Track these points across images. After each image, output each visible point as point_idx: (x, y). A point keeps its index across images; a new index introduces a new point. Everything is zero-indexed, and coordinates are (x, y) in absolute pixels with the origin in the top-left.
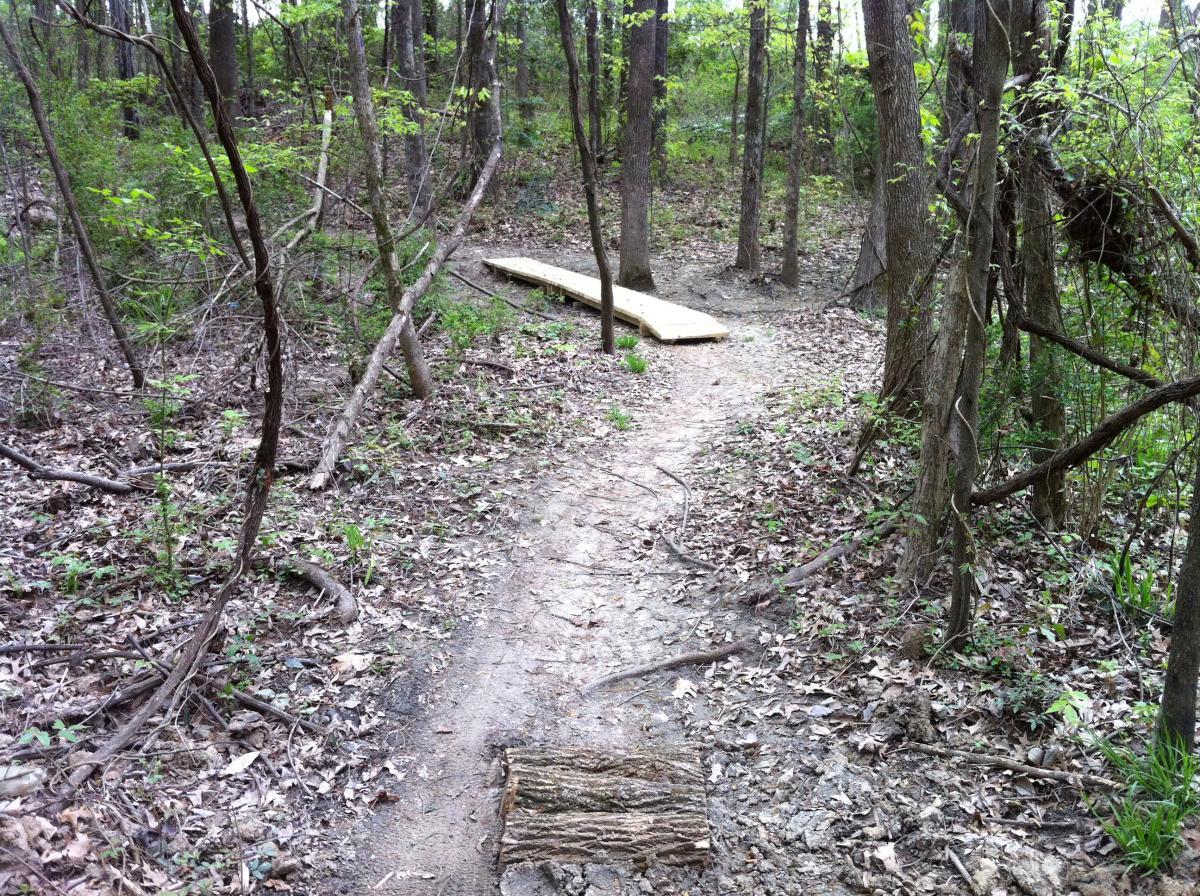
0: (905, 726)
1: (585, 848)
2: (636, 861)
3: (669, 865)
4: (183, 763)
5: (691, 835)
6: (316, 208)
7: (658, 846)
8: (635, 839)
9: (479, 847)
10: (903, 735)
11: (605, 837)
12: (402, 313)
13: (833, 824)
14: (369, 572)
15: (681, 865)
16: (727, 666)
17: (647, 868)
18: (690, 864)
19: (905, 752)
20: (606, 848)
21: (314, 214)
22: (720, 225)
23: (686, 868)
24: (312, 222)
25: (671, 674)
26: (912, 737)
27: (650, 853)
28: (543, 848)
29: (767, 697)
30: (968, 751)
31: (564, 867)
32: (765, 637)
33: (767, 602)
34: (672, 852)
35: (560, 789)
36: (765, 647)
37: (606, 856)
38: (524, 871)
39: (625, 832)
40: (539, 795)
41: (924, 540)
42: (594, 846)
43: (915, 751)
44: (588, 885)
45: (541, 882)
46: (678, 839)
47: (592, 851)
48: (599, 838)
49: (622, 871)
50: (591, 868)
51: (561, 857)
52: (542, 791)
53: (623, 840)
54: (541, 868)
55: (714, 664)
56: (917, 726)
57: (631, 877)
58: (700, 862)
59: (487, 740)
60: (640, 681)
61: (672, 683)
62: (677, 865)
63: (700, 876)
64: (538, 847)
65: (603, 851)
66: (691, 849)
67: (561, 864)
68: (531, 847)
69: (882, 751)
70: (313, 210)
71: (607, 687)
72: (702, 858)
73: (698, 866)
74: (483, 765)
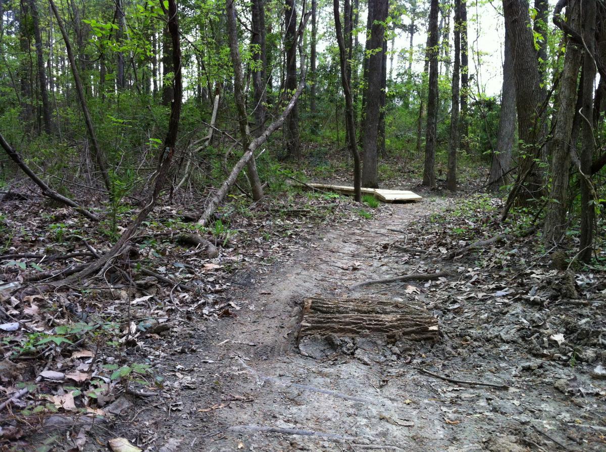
0: (559, 290)
1: (355, 328)
2: (388, 337)
3: (411, 340)
4: (106, 297)
5: (425, 323)
6: (209, 136)
7: (404, 329)
8: (388, 324)
9: (286, 336)
10: (559, 296)
11: (368, 322)
12: (250, 150)
13: (518, 330)
14: (225, 241)
15: (419, 340)
16: (438, 282)
17: (396, 341)
18: (425, 339)
19: (561, 304)
20: (369, 329)
21: (208, 139)
22: (413, 172)
23: (423, 342)
24: (207, 143)
25: (403, 283)
26: (565, 296)
27: (398, 332)
28: (327, 329)
29: (465, 292)
30: (603, 300)
31: (341, 338)
32: (461, 269)
33: (461, 256)
34: (413, 332)
35: (338, 307)
36: (461, 273)
37: (368, 333)
38: (315, 339)
39: (381, 321)
40: (325, 309)
41: (557, 219)
42: (361, 328)
43: (567, 304)
44: (357, 349)
45: (326, 348)
46: (417, 325)
47: (360, 330)
48: (364, 323)
49: (379, 342)
50: (359, 340)
51: (339, 334)
52: (327, 307)
53: (380, 325)
54: (326, 339)
55: (430, 281)
56: (567, 289)
57: (386, 346)
58: (432, 338)
59: (291, 298)
60: (385, 286)
61: (405, 287)
62: (416, 340)
63: (432, 347)
64: (324, 327)
65: (367, 330)
66: (426, 330)
67: (339, 337)
68: (320, 328)
69: (545, 303)
70: (207, 137)
71: (365, 287)
72: (434, 336)
73: (431, 341)
74: (289, 309)
